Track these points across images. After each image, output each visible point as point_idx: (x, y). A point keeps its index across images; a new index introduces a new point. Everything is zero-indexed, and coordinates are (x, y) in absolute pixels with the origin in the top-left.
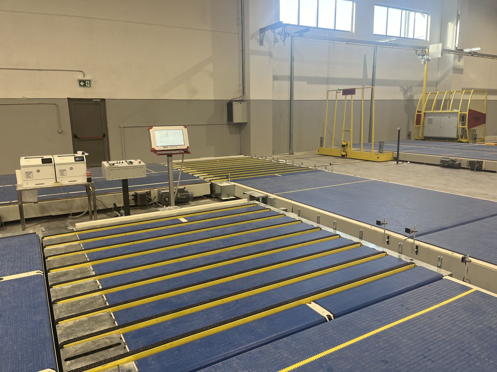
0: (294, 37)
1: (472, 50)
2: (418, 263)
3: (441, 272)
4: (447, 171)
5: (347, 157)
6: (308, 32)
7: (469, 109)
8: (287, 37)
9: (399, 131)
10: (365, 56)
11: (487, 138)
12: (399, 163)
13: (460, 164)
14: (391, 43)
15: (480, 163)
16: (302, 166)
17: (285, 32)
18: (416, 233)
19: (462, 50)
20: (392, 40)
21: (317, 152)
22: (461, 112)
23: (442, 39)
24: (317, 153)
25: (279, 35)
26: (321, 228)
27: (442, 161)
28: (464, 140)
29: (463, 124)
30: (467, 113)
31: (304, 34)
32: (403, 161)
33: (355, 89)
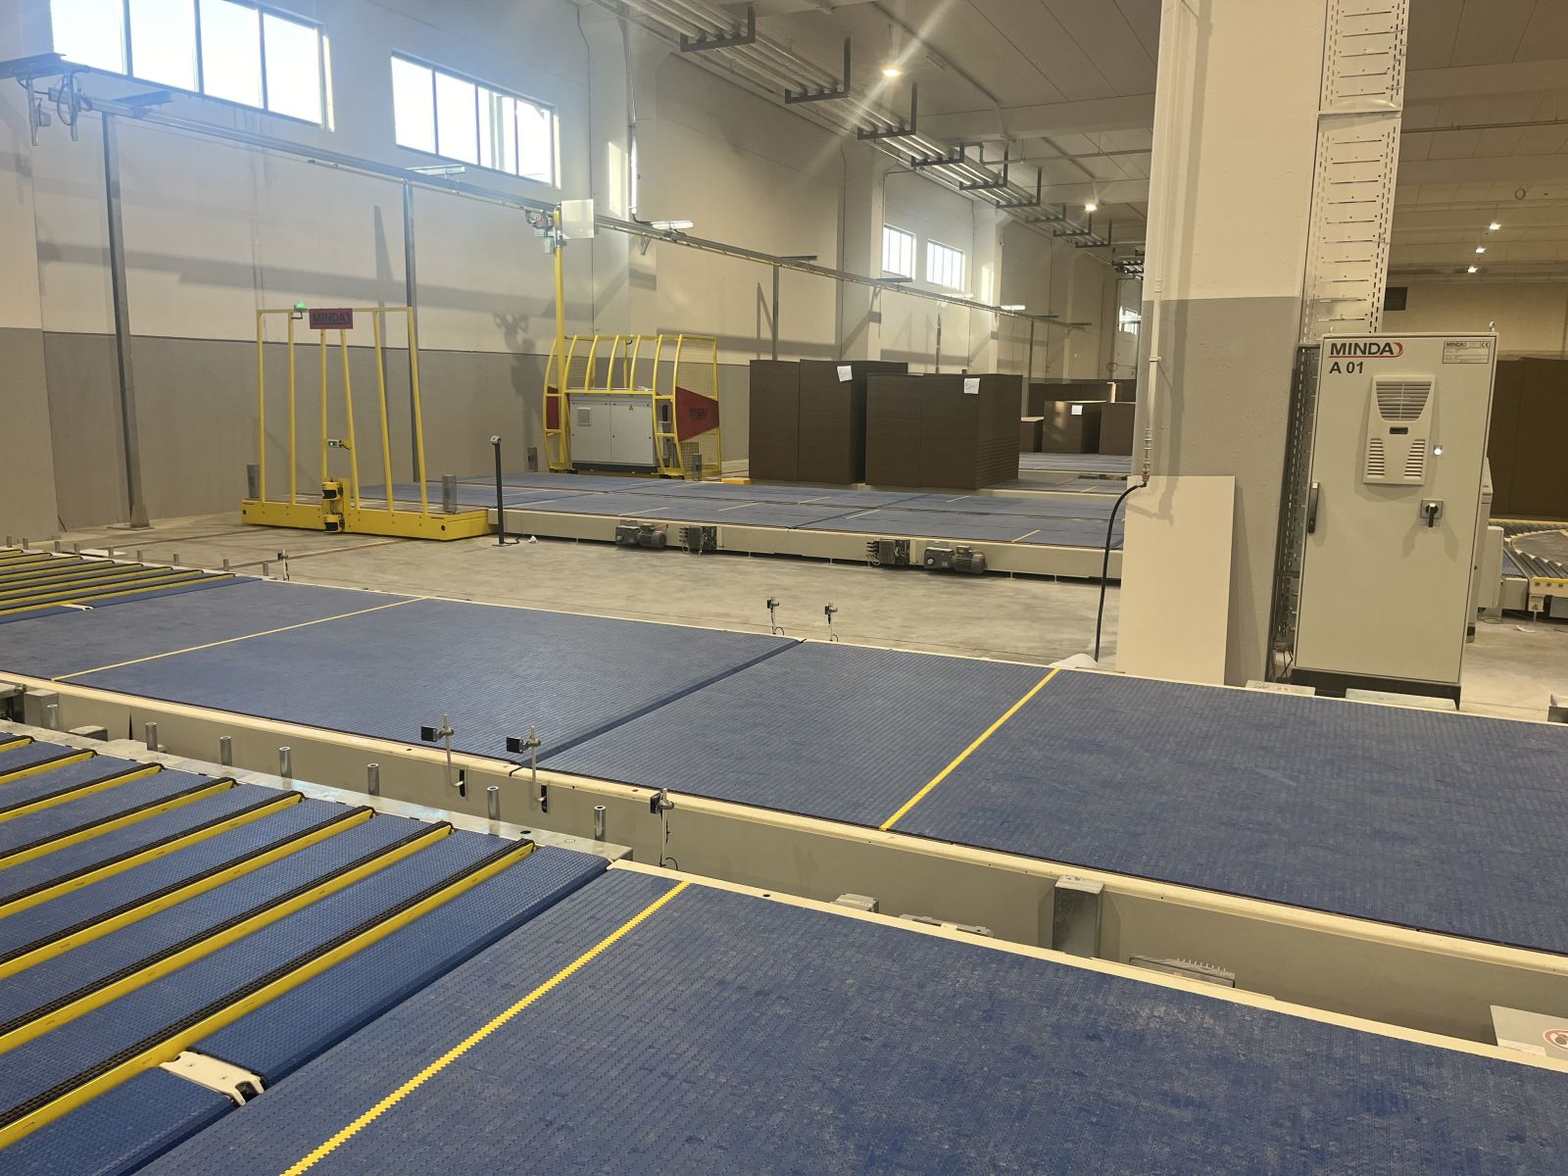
0: (114, 114)
1: (672, 225)
2: (543, 837)
3: (602, 852)
4: (635, 557)
5: (346, 531)
6: (165, 106)
7: (677, 388)
8: (83, 112)
9: (497, 446)
10: (377, 209)
11: (725, 465)
12: (507, 540)
13: (663, 537)
14: (452, 179)
15: (710, 532)
16: (175, 568)
17: (76, 91)
18: (536, 749)
19: (648, 224)
20: (455, 170)
21: (238, 517)
22: (658, 394)
23: (596, 188)
24: (239, 521)
25: (50, 99)
26: (234, 781)
27: (619, 531)
28: (671, 471)
29: (667, 429)
30: (673, 398)
31: (150, 110)
32: (519, 536)
33: (351, 310)
